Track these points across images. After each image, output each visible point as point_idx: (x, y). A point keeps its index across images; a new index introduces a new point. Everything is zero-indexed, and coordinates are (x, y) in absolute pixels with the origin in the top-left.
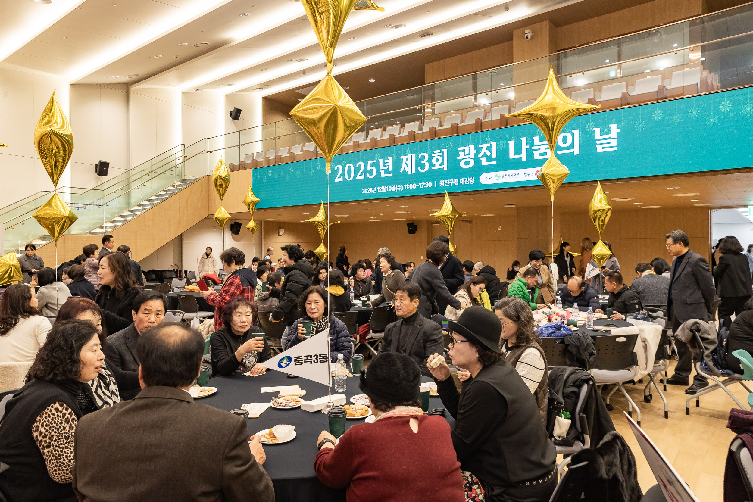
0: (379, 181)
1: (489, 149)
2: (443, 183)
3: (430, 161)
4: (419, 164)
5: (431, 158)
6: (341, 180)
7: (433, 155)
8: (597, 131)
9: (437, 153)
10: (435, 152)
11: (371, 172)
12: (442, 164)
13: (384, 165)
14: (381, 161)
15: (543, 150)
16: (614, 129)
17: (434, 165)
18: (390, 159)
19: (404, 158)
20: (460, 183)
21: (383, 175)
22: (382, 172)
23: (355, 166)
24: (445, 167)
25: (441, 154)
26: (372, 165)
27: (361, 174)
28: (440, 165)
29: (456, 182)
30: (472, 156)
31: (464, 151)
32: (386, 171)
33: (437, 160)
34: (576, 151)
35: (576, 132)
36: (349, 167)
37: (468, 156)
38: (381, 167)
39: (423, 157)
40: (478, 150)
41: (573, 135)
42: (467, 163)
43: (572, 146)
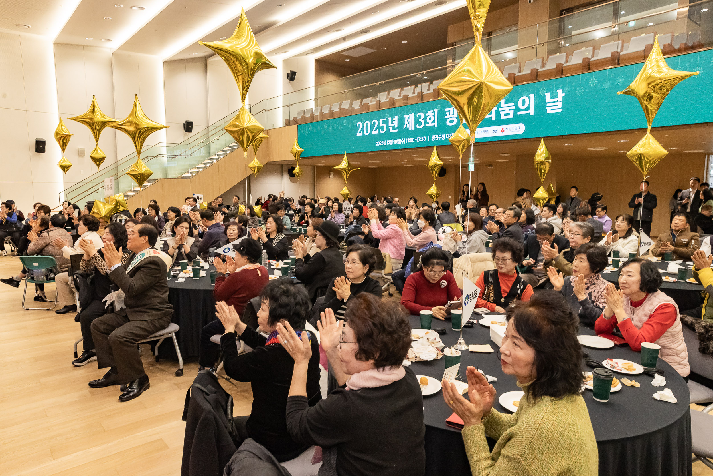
0: (388, 136)
2: (434, 138)
3: (425, 119)
4: (417, 122)
5: (426, 117)
6: (361, 134)
7: (427, 114)
8: (548, 95)
9: (430, 113)
10: (429, 112)
11: (382, 128)
12: (433, 122)
13: (392, 123)
14: (390, 119)
15: (507, 112)
16: (560, 93)
17: (428, 123)
18: (396, 117)
19: (406, 117)
20: (447, 138)
21: (391, 131)
22: (390, 128)
23: (371, 123)
24: (436, 125)
25: (433, 114)
26: (384, 122)
27: (376, 130)
28: (432, 123)
29: (443, 137)
30: (455, 115)
31: (449, 111)
32: (394, 128)
33: (430, 119)
34: (532, 112)
35: (532, 96)
36: (367, 124)
37: (453, 116)
38: (390, 125)
39: (420, 116)
41: (530, 98)
42: (452, 121)
43: (528, 108)
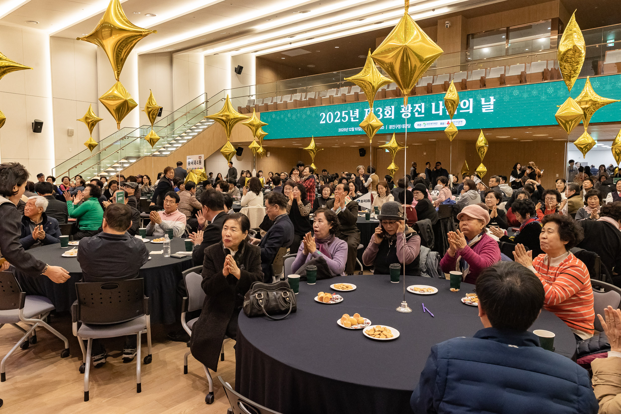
0: (349, 124)
1: (420, 107)
2: (391, 127)
3: (383, 112)
4: (376, 114)
5: (384, 111)
6: (324, 122)
7: (385, 109)
8: (483, 100)
9: (388, 108)
10: (386, 107)
11: (345, 118)
12: (391, 115)
13: (353, 114)
14: (351, 111)
16: (492, 99)
17: (386, 116)
18: (357, 110)
19: (366, 110)
20: (402, 127)
21: (352, 120)
23: (334, 114)
24: (393, 117)
25: (390, 109)
26: (345, 114)
27: (338, 119)
28: (389, 116)
29: (399, 126)
30: (410, 111)
31: (404, 108)
32: (355, 118)
33: (388, 113)
34: (471, 111)
35: (471, 100)
36: (330, 114)
37: (407, 111)
38: (351, 115)
39: (379, 110)
40: (413, 107)
41: (469, 101)
42: (406, 115)
43: (468, 108)
